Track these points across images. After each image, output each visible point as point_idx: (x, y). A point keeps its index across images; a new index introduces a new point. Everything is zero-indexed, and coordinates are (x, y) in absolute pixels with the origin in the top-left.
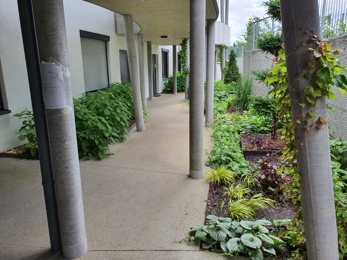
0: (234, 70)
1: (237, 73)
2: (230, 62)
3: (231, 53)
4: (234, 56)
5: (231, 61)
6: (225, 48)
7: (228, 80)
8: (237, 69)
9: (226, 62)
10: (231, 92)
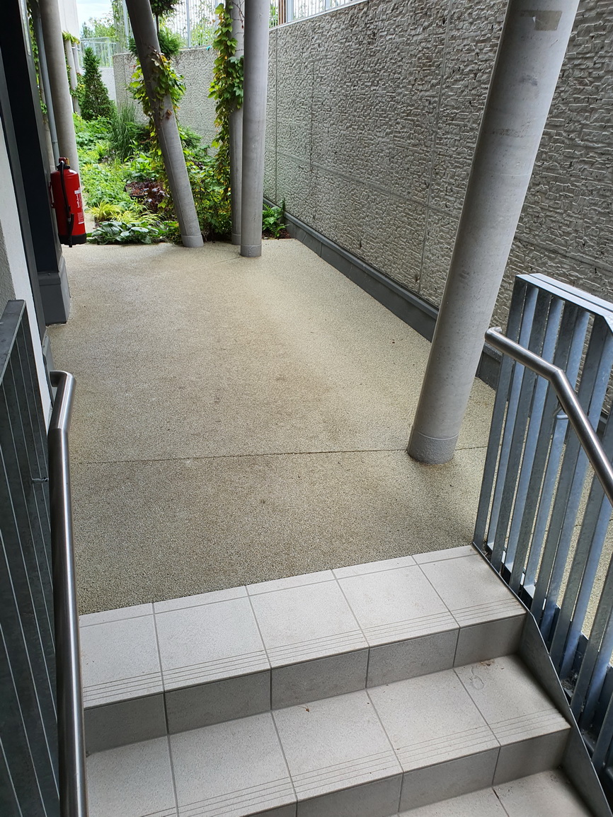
0: (98, 93)
1: (104, 100)
2: (87, 74)
3: (87, 54)
4: (94, 61)
5: (88, 72)
6: (72, 41)
7: (88, 113)
8: (104, 91)
9: (78, 74)
10: (100, 136)
